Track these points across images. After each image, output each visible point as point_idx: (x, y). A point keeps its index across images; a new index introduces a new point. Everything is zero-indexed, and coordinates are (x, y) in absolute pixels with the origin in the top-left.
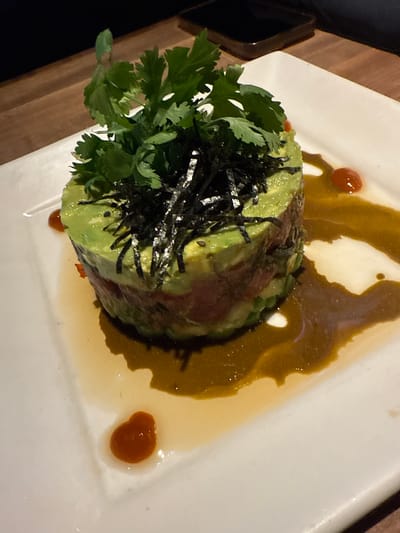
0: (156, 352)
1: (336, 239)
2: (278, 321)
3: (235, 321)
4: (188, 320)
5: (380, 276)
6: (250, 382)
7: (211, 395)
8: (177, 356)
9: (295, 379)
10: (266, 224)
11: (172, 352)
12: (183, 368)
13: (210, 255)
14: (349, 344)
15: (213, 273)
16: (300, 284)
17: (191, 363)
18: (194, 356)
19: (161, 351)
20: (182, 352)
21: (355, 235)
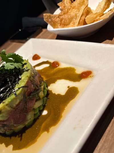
0: (13, 138)
1: (56, 82)
2: (45, 113)
3: (30, 119)
4: (15, 125)
5: (68, 87)
6: (40, 136)
7: (30, 145)
8: (19, 137)
9: (52, 129)
10: (21, 89)
11: (18, 136)
12: (21, 140)
13: (7, 105)
14: (65, 111)
15: (12, 109)
16: (49, 99)
17: (23, 137)
18: (24, 134)
19: (14, 137)
20: (20, 135)
21: (60, 78)
